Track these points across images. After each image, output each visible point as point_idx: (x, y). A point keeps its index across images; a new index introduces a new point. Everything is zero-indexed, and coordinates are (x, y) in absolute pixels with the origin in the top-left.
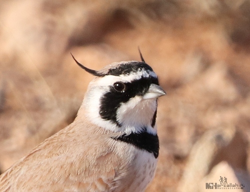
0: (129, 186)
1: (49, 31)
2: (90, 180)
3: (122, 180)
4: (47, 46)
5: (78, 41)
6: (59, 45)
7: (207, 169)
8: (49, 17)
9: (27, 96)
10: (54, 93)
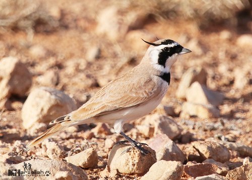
0: (157, 95)
1: (120, 23)
2: (141, 91)
3: (154, 92)
4: (119, 29)
5: (133, 28)
6: (124, 29)
7: (189, 85)
8: (120, 17)
9: (110, 51)
10: (122, 50)
